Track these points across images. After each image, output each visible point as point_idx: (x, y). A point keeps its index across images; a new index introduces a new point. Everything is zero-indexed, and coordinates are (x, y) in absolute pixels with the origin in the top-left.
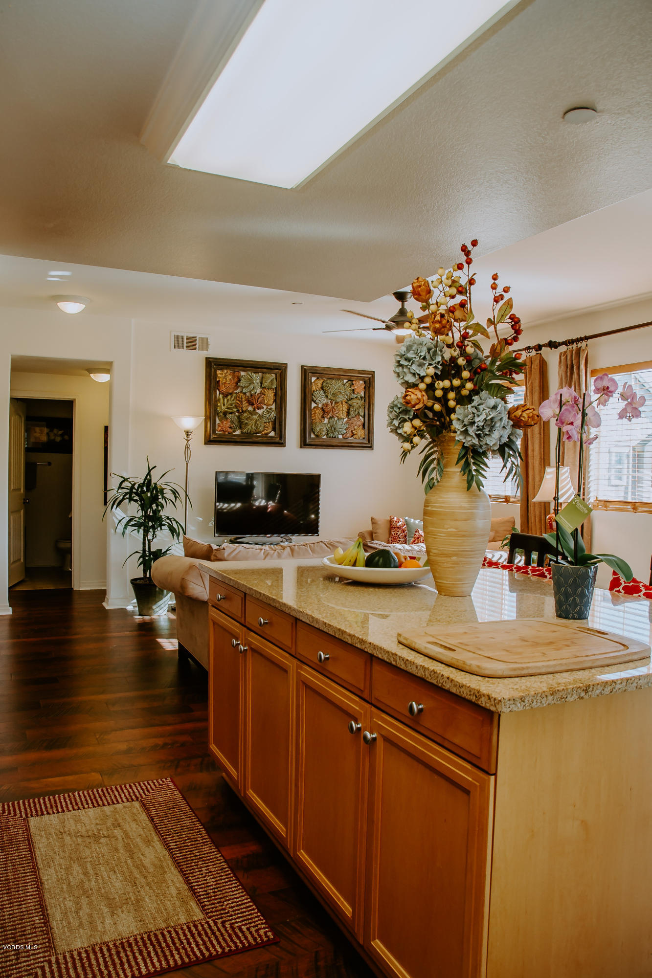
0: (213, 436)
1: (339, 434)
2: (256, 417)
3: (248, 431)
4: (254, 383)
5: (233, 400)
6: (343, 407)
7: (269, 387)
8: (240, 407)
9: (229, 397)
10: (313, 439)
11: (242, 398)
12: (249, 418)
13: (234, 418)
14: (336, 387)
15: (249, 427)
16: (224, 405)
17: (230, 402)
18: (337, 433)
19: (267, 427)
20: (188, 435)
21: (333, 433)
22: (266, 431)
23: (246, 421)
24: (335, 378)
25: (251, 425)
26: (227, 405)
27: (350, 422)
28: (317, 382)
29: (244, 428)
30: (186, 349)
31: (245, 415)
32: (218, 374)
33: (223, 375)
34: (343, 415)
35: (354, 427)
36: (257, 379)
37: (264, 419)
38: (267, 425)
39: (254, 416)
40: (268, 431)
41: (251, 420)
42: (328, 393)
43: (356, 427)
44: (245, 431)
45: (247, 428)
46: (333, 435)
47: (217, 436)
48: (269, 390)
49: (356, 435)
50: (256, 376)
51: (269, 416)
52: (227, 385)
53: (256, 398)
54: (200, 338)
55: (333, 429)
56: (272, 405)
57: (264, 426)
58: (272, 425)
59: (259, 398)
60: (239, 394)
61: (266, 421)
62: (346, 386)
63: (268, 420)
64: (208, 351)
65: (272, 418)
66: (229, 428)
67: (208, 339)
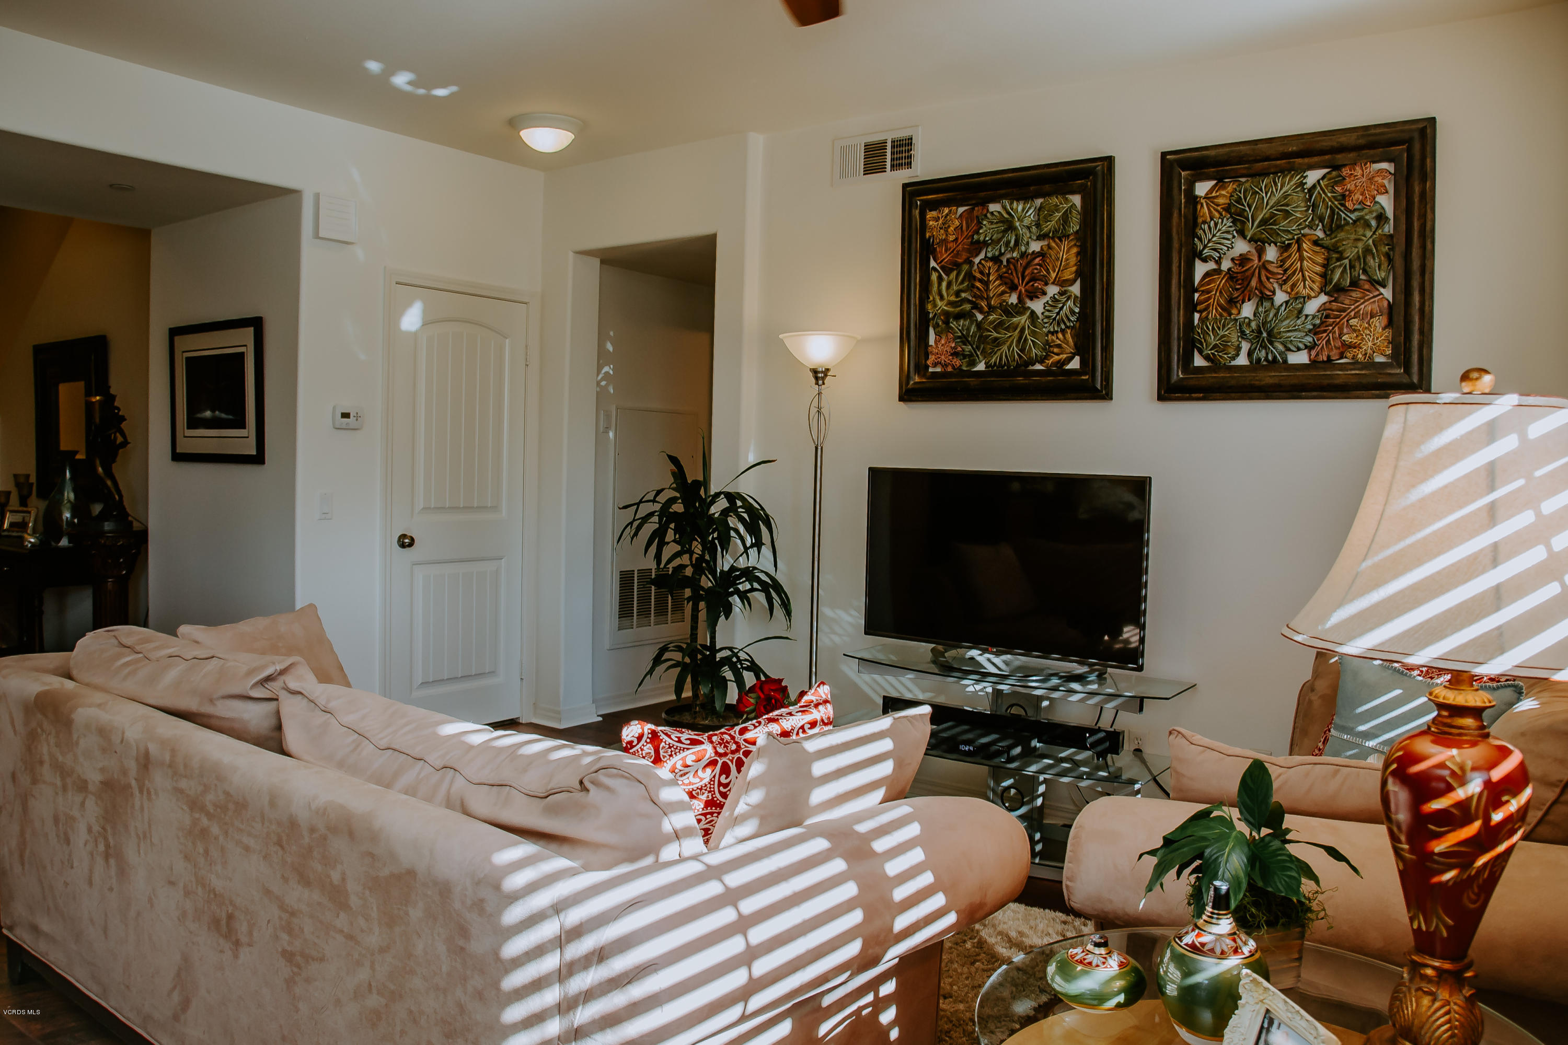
0: (917, 379)
1: (1289, 350)
2: (1023, 320)
3: (1001, 359)
4: (1015, 229)
5: (962, 282)
6: (1301, 259)
7: (1056, 231)
8: (982, 298)
10: (1200, 369)
11: (989, 275)
12: (1001, 323)
13: (968, 330)
14: (1271, 203)
15: (1005, 348)
16: (942, 298)
17: (955, 288)
18: (1281, 347)
19: (1059, 346)
20: (817, 378)
21: (1265, 347)
22: (1056, 358)
23: (995, 335)
24: (1272, 170)
25: (1009, 343)
26: (948, 296)
27: (1334, 308)
28: (1214, 194)
29: (991, 353)
30: (864, 174)
31: (991, 317)
32: (930, 220)
33: (940, 222)
34: (1305, 287)
35: (1348, 321)
36: (1027, 215)
37: (1046, 323)
38: (1058, 339)
39: (1015, 319)
40: (1061, 356)
41: (1007, 329)
42: (1243, 223)
43: (1356, 320)
44: (993, 360)
45: (999, 353)
46: (1267, 354)
47: (928, 379)
48: (1061, 241)
49: (1355, 348)
50: (1023, 210)
51: (1058, 313)
52: (951, 244)
53: (1020, 269)
54: (894, 141)
55: (1265, 335)
56: (1074, 281)
57: (1047, 343)
58: (1073, 338)
59: (1025, 268)
60: (983, 265)
61: (1052, 330)
62: (1319, 188)
63: (1059, 324)
64: (911, 168)
65: (1069, 320)
66: (952, 355)
67: (911, 139)
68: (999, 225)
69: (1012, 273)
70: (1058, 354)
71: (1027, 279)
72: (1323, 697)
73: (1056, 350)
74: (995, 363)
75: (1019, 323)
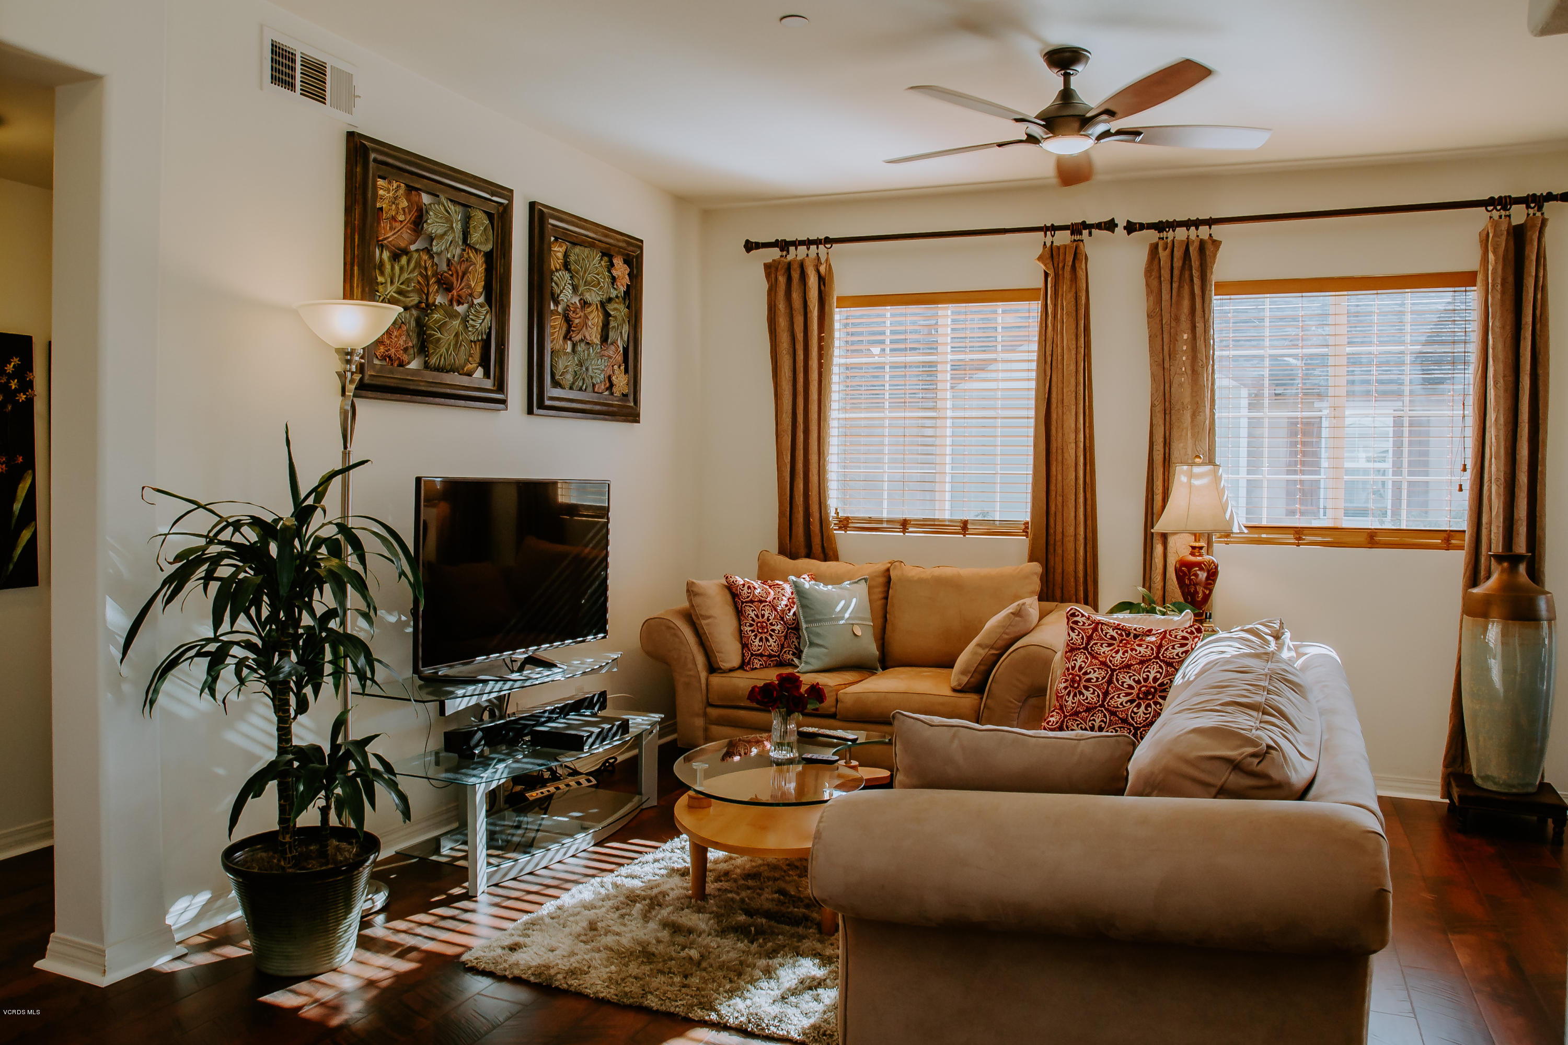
0: (370, 373)
1: (592, 383)
2: (456, 323)
3: (440, 362)
4: (454, 231)
7: (477, 246)
8: (423, 292)
9: (404, 260)
11: (426, 269)
12: (444, 325)
13: (410, 323)
14: (591, 267)
15: (443, 350)
16: (392, 283)
17: (405, 276)
18: (590, 381)
19: (473, 356)
21: (583, 380)
22: (470, 366)
26: (398, 282)
28: (555, 249)
33: (391, 194)
34: (595, 337)
35: (613, 366)
36: (458, 218)
37: (470, 332)
38: (473, 348)
40: (473, 365)
42: (578, 280)
43: (616, 366)
48: (477, 253)
49: (616, 386)
50: (455, 211)
52: (397, 224)
53: (460, 273)
55: (584, 369)
56: (481, 295)
57: (468, 351)
58: (480, 349)
60: (420, 255)
61: (473, 339)
63: (478, 335)
65: (485, 332)
66: (403, 349)
68: (442, 221)
70: (471, 363)
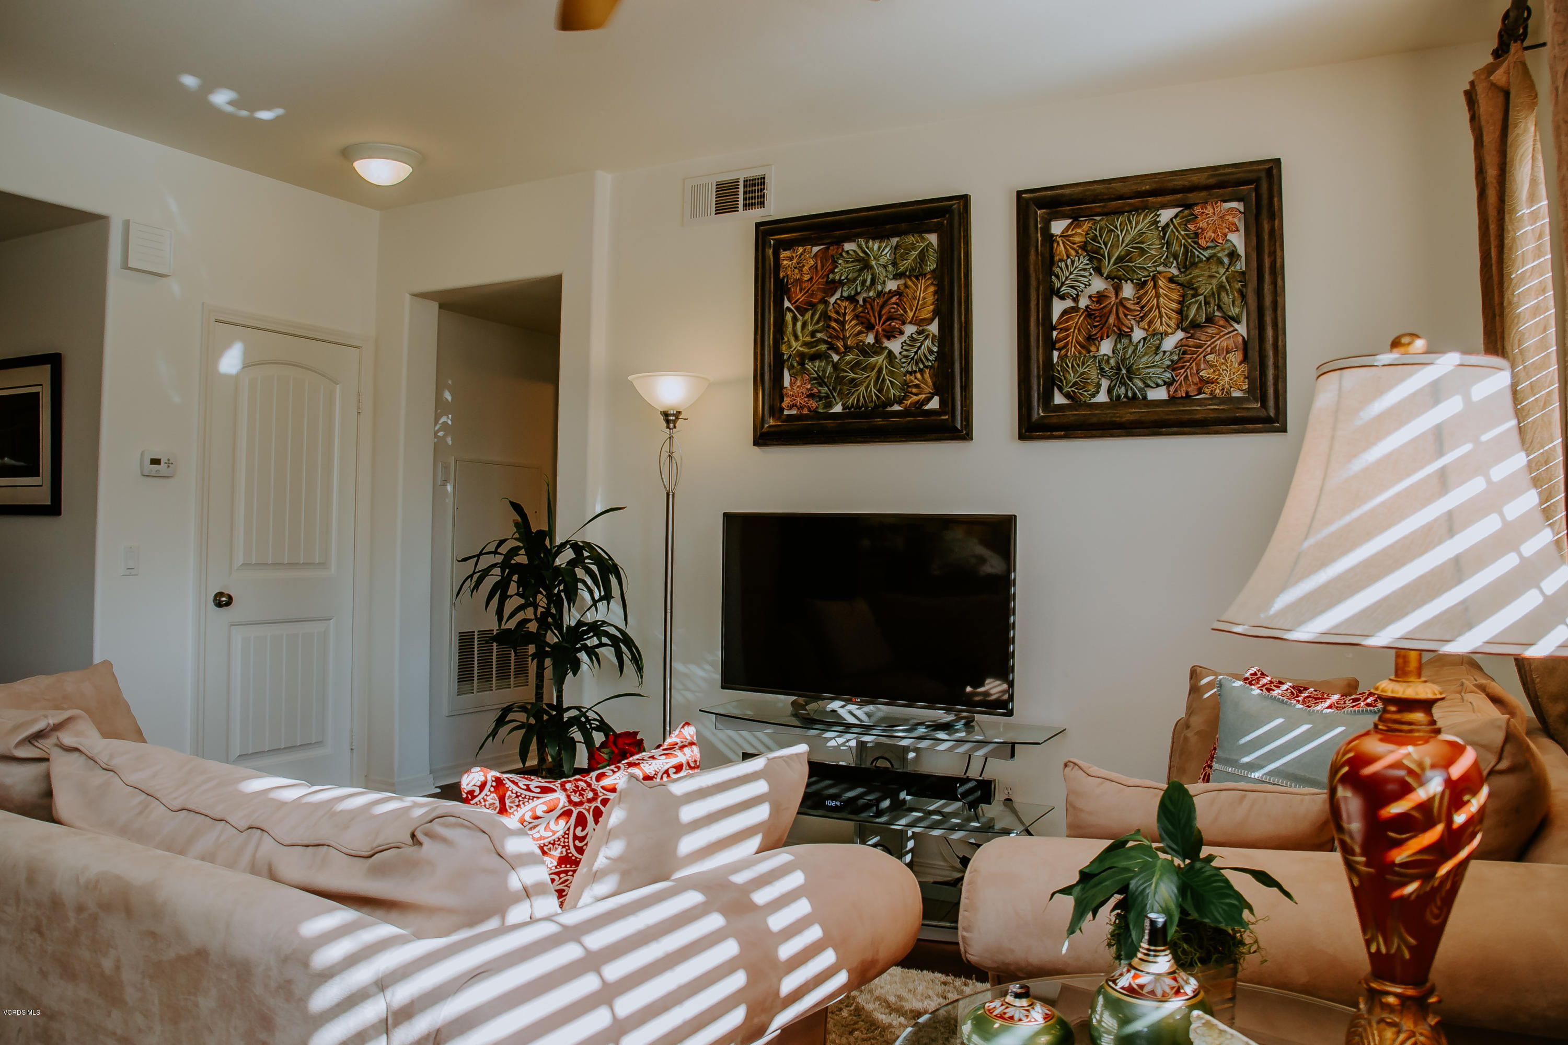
0: (772, 422)
1: (1148, 386)
2: (880, 360)
3: (858, 400)
4: (871, 267)
5: (818, 322)
6: (1158, 296)
7: (912, 270)
8: (838, 338)
10: (1061, 407)
11: (845, 314)
12: (858, 363)
13: (824, 371)
14: (1126, 242)
15: (862, 388)
16: (796, 338)
17: (810, 328)
18: (1140, 384)
19: (917, 386)
20: (668, 422)
21: (1125, 384)
22: (915, 398)
23: (852, 375)
24: (1127, 209)
25: (866, 383)
26: (803, 337)
27: (1191, 344)
28: (1069, 233)
29: (848, 394)
30: (716, 214)
31: (848, 357)
32: (784, 260)
33: (795, 261)
34: (1161, 324)
35: (1204, 357)
36: (883, 254)
37: (904, 363)
38: (916, 379)
39: (872, 359)
40: (920, 396)
41: (864, 369)
42: (1100, 261)
43: (1213, 356)
44: (851, 401)
45: (856, 395)
46: (1127, 391)
47: (782, 422)
48: (918, 279)
49: (1212, 383)
50: (879, 248)
51: (916, 353)
52: (806, 284)
53: (877, 308)
54: (747, 181)
55: (1124, 371)
56: (932, 320)
57: (905, 383)
58: (931, 378)
59: (882, 307)
60: (839, 304)
61: (910, 370)
62: (1172, 227)
63: (917, 364)
64: (764, 207)
65: (927, 359)
66: (808, 396)
67: (764, 178)
68: (854, 264)
69: (868, 313)
70: (916, 395)
71: (884, 318)
72: (1199, 733)
73: (914, 390)
74: (852, 404)
75: (877, 362)
